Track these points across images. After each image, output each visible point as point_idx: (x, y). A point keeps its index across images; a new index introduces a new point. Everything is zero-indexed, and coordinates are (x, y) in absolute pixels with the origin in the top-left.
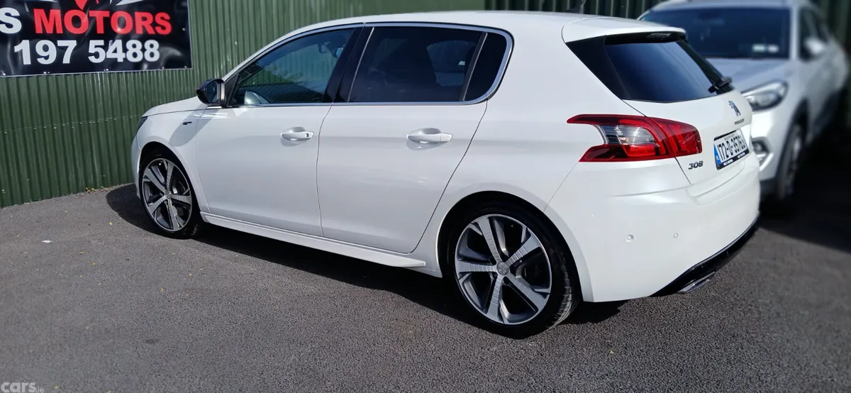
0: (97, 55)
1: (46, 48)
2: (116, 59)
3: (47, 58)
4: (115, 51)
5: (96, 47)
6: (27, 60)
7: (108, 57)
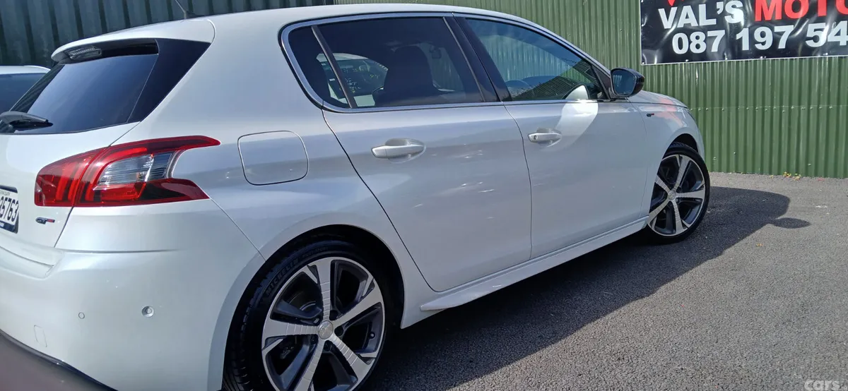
0: (816, 39)
1: (763, 35)
2: (839, 42)
3: (763, 44)
4: (838, 34)
5: (815, 30)
6: (746, 46)
7: (829, 41)
